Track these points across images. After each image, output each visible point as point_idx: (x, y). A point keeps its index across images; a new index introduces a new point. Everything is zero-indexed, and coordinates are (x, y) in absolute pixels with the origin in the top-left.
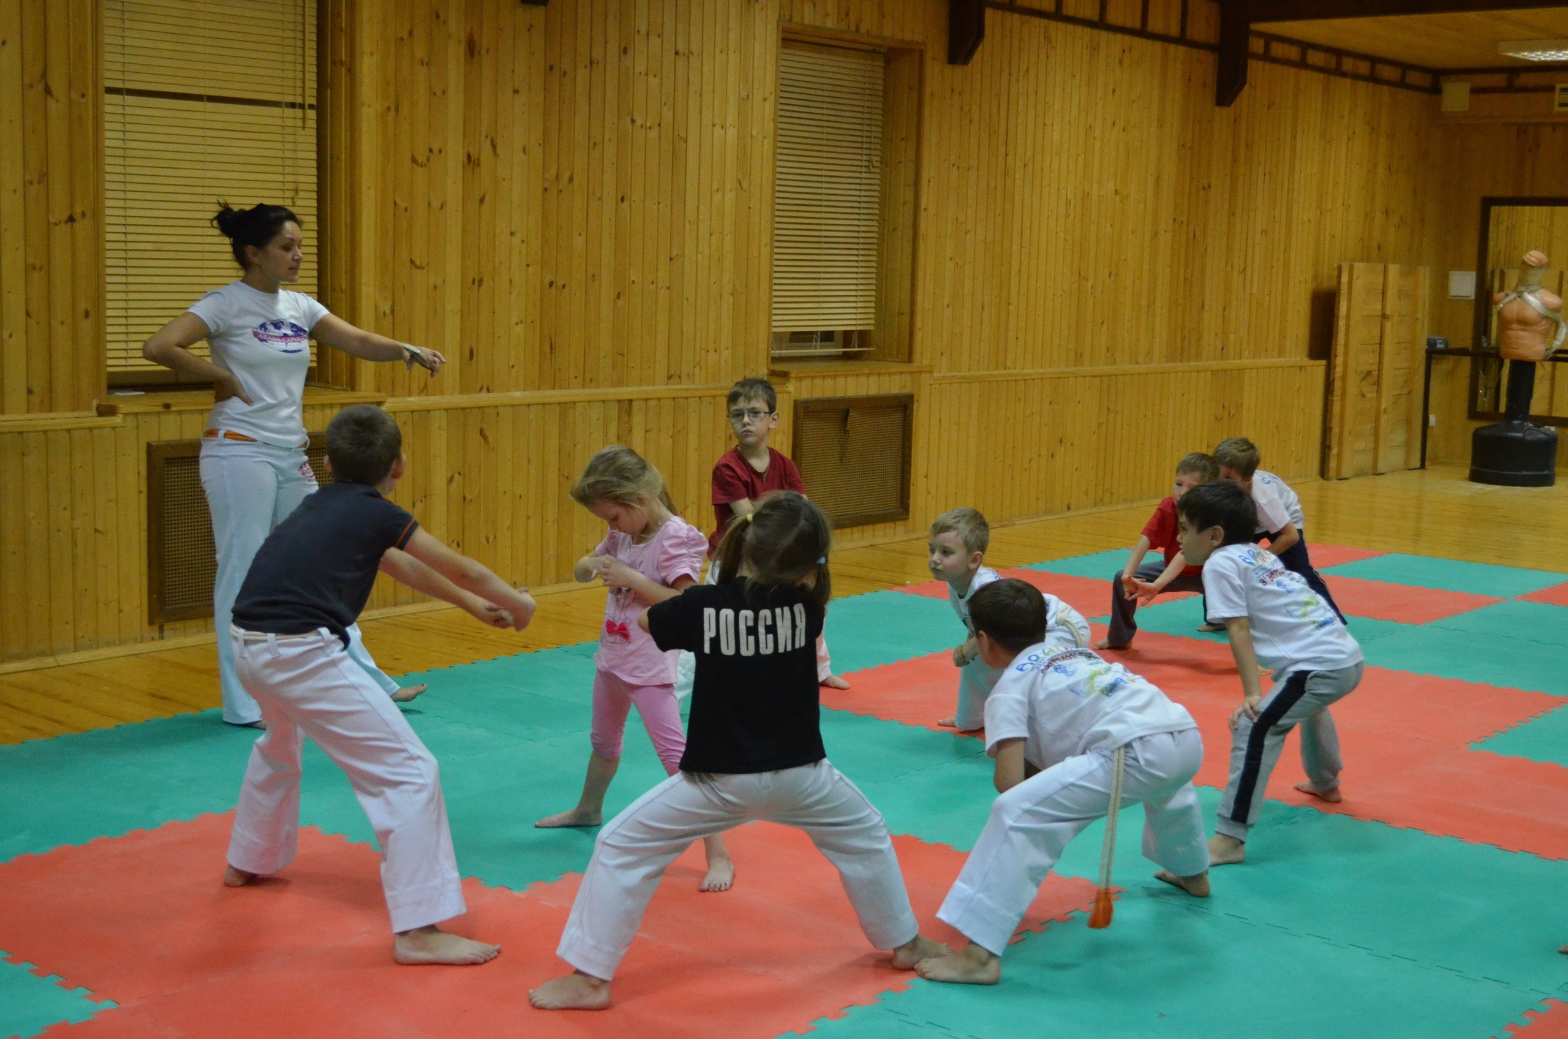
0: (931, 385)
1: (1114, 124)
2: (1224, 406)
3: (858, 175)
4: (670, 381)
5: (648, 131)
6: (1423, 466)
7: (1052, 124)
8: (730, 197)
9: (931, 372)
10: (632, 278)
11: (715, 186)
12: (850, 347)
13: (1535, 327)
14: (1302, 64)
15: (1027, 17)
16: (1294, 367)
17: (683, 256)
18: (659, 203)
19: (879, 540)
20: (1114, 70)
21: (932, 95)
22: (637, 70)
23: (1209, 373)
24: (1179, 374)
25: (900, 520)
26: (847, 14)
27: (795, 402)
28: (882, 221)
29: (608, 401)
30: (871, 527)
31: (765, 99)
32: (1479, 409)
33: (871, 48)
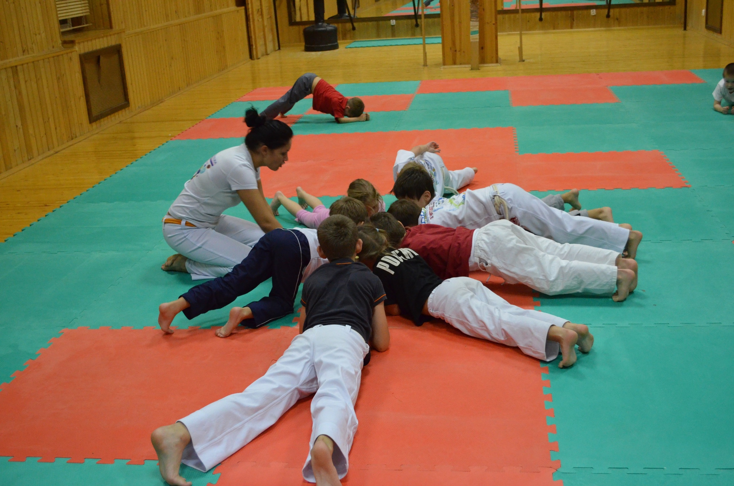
0: (125, 38)
2: (218, 32)
4: (25, 53)
6: (279, 49)
9: (124, 32)
12: (82, 25)
19: (121, 119)
23: (210, 18)
24: (201, 20)
25: (127, 107)
27: (80, 55)
30: (117, 113)
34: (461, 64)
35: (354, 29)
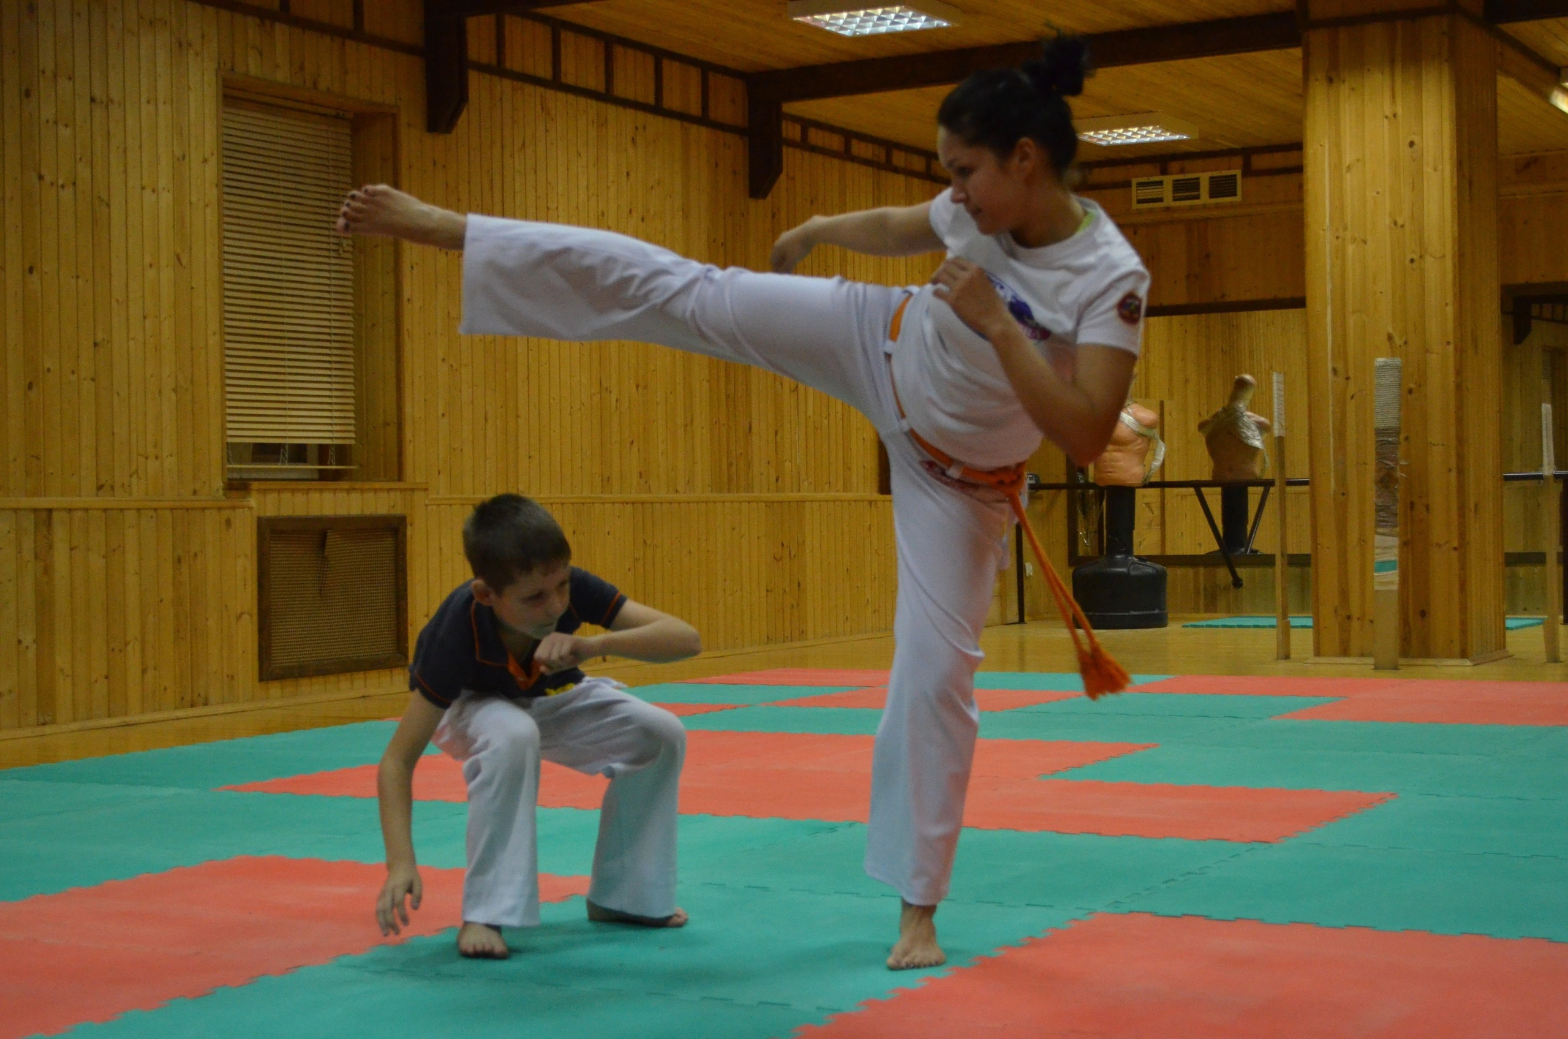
0: (426, 506)
1: (630, 211)
2: (783, 545)
3: (326, 260)
4: (101, 492)
5: (60, 189)
6: (1021, 621)
7: (557, 208)
8: (167, 275)
9: (426, 490)
10: (47, 366)
11: (148, 260)
12: (326, 465)
13: (1130, 447)
14: (846, 155)
15: (519, 84)
16: (863, 501)
17: (110, 341)
18: (78, 277)
19: (372, 691)
20: (626, 150)
21: (410, 167)
22: (43, 118)
23: (763, 504)
24: (726, 504)
25: (398, 666)
26: (302, 68)
27: (260, 519)
28: (358, 316)
29: (20, 509)
30: (361, 675)
31: (205, 161)
32: (1081, 553)
33: (333, 112)
34: (1362, 655)
35: (1237, 583)
